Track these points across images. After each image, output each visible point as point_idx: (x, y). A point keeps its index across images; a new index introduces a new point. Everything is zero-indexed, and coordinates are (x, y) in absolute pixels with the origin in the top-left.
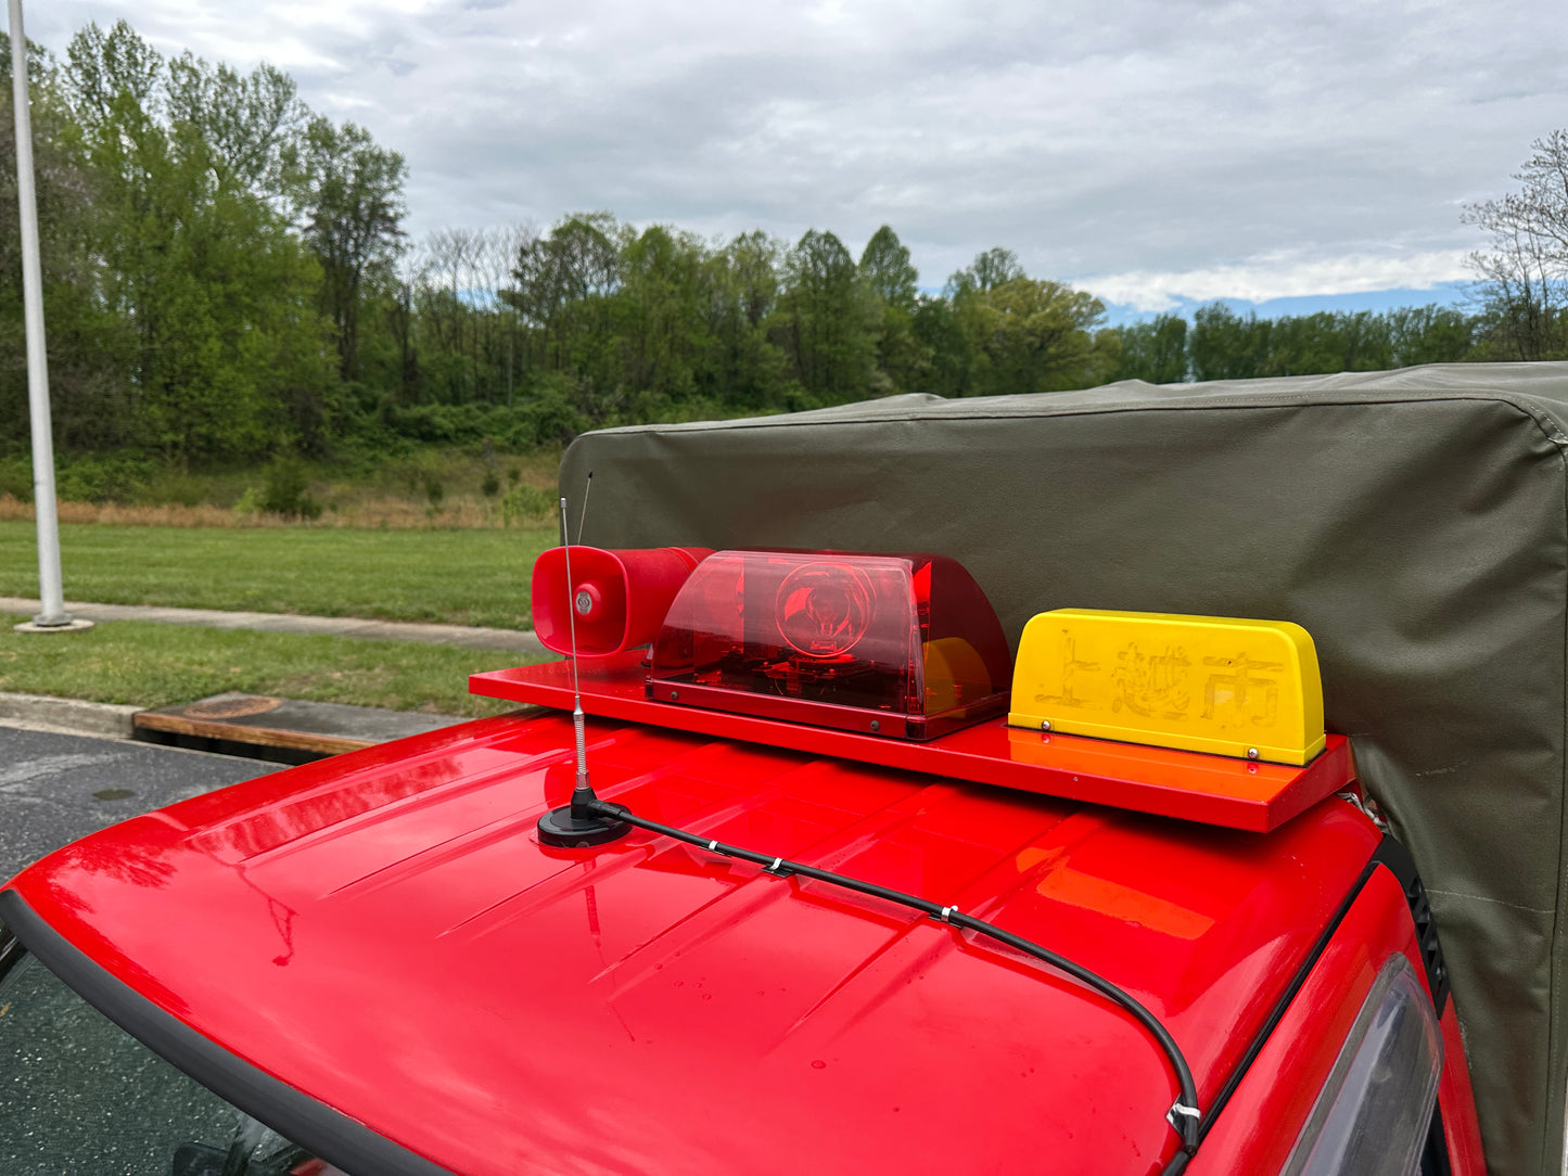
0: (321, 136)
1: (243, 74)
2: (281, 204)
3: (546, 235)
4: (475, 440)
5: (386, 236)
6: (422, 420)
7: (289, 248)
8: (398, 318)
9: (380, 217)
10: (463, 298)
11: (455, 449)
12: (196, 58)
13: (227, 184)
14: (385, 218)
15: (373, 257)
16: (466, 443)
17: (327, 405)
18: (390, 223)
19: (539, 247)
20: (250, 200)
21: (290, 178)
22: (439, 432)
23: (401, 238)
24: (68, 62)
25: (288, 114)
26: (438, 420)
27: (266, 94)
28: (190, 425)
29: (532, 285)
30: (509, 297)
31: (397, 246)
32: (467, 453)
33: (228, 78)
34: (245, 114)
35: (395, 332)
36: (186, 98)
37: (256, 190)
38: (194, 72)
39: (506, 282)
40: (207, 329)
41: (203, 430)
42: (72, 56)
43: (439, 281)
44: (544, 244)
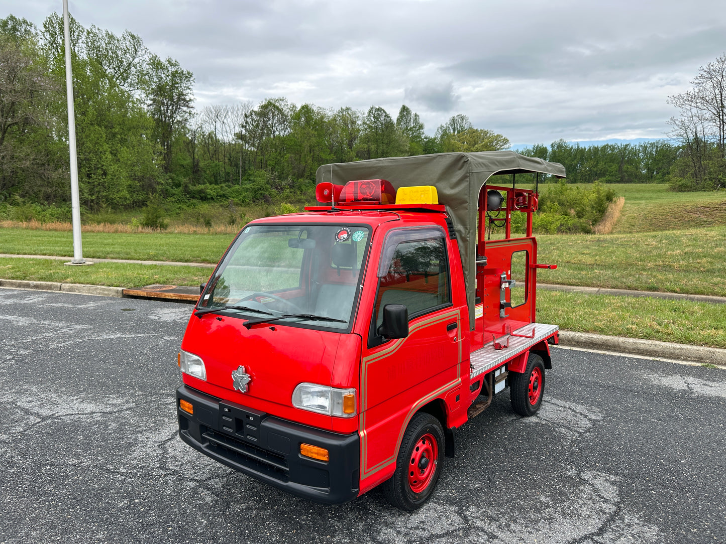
0: (156, 64)
1: (118, 35)
2: (138, 94)
3: (256, 108)
4: (225, 200)
5: (185, 109)
6: (201, 191)
7: (142, 115)
8: (190, 145)
9: (181, 101)
10: (219, 137)
11: (216, 204)
12: (97, 28)
13: (113, 85)
14: (184, 100)
15: (179, 118)
16: (221, 201)
17: (159, 183)
18: (187, 103)
19: (254, 114)
20: (123, 92)
21: (142, 82)
22: (209, 197)
23: (191, 109)
24: (43, 29)
25: (140, 53)
26: (208, 191)
27: (127, 43)
28: (99, 192)
29: (250, 132)
30: (240, 136)
31: (190, 114)
32: (221, 206)
33: (111, 37)
34: (120, 53)
35: (189, 151)
36: (93, 47)
37: (126, 88)
38: (95, 35)
39: (238, 130)
40: (105, 148)
41: (104, 194)
42: (45, 27)
43: (208, 129)
44: (255, 112)
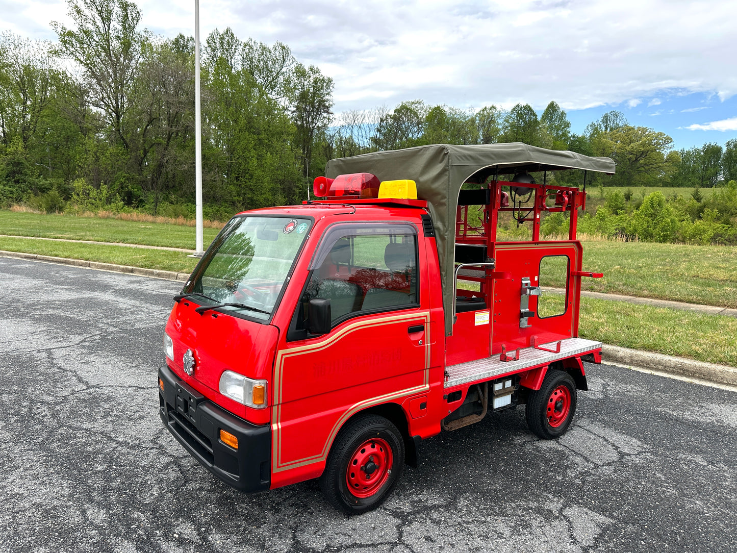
0: (301, 73)
1: (270, 46)
2: (283, 102)
3: (392, 113)
5: (325, 115)
7: (285, 121)
8: (327, 150)
9: (322, 107)
10: (356, 141)
12: (253, 41)
13: (262, 94)
14: (324, 106)
15: (319, 124)
17: (298, 187)
18: (327, 109)
19: (389, 118)
20: (270, 100)
21: (288, 90)
23: (330, 115)
24: (206, 45)
25: (287, 63)
27: (278, 54)
28: (245, 194)
29: (385, 135)
30: (375, 140)
31: (329, 119)
33: (264, 48)
34: (270, 63)
35: (327, 156)
36: (248, 59)
37: (273, 96)
38: (251, 48)
39: (373, 134)
40: (252, 154)
41: (249, 196)
42: (208, 43)
43: (346, 135)
44: (390, 116)
